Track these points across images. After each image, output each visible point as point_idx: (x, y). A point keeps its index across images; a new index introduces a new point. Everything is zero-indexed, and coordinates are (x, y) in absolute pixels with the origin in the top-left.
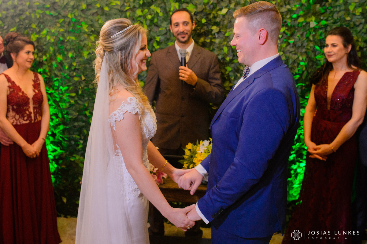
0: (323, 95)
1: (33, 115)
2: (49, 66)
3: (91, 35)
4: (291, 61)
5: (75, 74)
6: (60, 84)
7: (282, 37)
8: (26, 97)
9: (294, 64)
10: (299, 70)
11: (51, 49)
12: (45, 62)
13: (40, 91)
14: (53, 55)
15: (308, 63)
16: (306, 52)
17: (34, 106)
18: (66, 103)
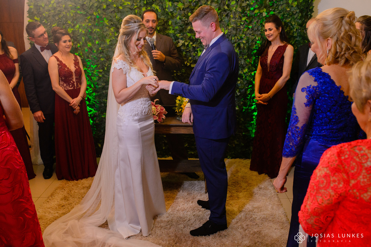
0: (265, 62)
1: (75, 84)
2: (82, 51)
3: (111, 27)
4: (250, 41)
5: (101, 56)
6: (92, 63)
7: (243, 24)
8: (70, 71)
9: (253, 43)
10: (256, 47)
11: (83, 38)
12: (79, 48)
13: (79, 67)
14: (85, 42)
15: (262, 41)
16: (260, 34)
17: (76, 77)
18: (96, 77)
